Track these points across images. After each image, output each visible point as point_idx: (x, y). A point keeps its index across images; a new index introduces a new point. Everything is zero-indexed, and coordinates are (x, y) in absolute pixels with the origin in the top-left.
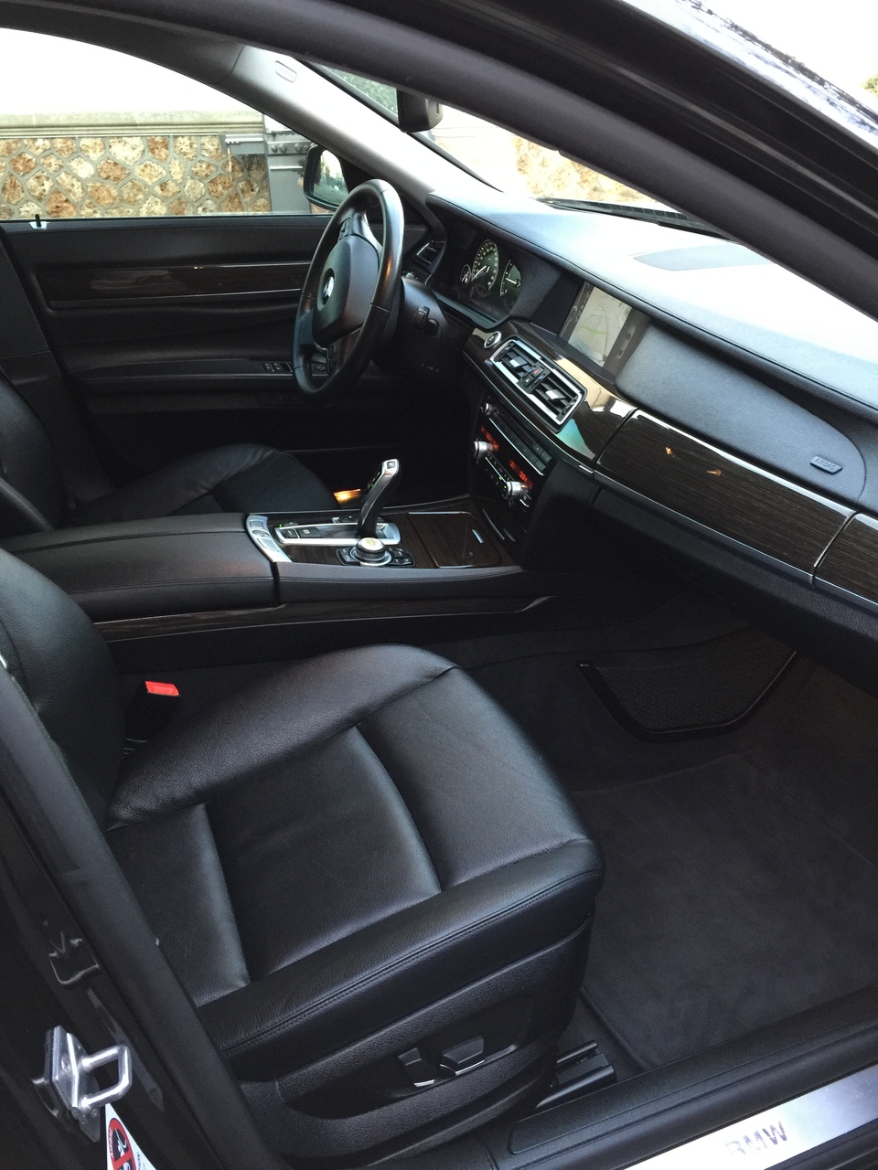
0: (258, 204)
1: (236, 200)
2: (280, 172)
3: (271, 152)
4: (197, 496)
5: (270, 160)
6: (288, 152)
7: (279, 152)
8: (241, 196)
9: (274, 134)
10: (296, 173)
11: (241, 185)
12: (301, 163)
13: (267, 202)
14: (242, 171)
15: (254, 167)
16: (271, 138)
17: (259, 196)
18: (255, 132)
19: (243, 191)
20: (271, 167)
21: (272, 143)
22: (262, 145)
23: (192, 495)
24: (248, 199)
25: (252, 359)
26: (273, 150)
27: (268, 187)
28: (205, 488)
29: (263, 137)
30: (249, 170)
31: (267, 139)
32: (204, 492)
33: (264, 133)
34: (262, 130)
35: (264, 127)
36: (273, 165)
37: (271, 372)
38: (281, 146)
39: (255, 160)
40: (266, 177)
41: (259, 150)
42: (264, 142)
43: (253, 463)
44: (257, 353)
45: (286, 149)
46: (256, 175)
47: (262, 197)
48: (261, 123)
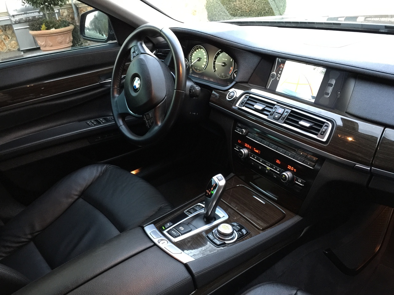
0: (12, 43)
1: (2, 43)
2: (19, 30)
3: (14, 23)
4: (73, 201)
5: (14, 26)
6: (21, 22)
7: (17, 22)
8: (4, 41)
9: (13, 16)
10: (28, 29)
11: (3, 37)
12: (29, 25)
13: (15, 42)
14: (3, 31)
15: (7, 29)
16: (12, 17)
17: (12, 40)
18: (5, 16)
19: (4, 39)
20: (15, 28)
21: (13, 19)
22: (9, 21)
23: (71, 200)
24: (7, 42)
25: (80, 121)
26: (14, 22)
27: (15, 36)
28: (77, 195)
29: (9, 17)
30: (5, 30)
31: (11, 18)
32: (76, 197)
33: (9, 16)
34: (8, 15)
35: (8, 14)
36: (15, 27)
37: (92, 126)
38: (17, 20)
39: (7, 26)
40: (13, 32)
41: (9, 23)
42: (10, 19)
43: (98, 175)
44: (81, 117)
45: (20, 21)
46: (9, 32)
47: (13, 40)
48: (7, 12)
